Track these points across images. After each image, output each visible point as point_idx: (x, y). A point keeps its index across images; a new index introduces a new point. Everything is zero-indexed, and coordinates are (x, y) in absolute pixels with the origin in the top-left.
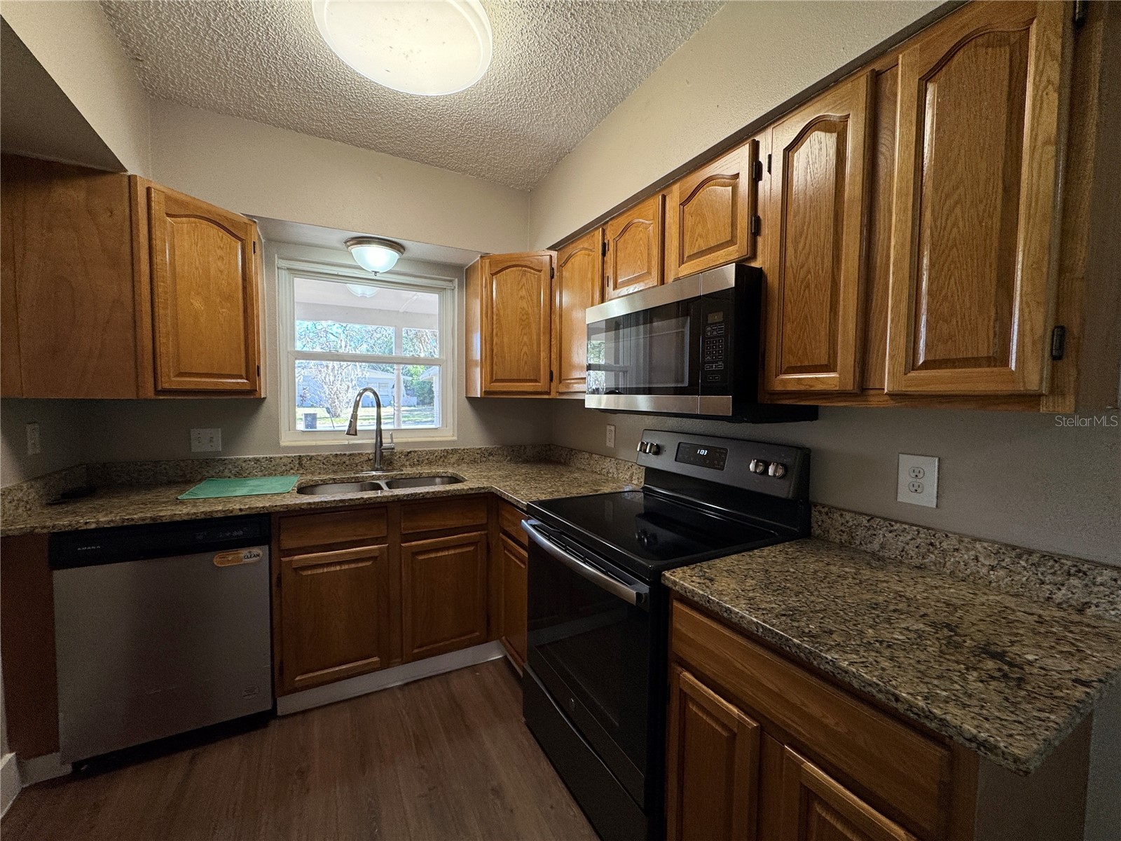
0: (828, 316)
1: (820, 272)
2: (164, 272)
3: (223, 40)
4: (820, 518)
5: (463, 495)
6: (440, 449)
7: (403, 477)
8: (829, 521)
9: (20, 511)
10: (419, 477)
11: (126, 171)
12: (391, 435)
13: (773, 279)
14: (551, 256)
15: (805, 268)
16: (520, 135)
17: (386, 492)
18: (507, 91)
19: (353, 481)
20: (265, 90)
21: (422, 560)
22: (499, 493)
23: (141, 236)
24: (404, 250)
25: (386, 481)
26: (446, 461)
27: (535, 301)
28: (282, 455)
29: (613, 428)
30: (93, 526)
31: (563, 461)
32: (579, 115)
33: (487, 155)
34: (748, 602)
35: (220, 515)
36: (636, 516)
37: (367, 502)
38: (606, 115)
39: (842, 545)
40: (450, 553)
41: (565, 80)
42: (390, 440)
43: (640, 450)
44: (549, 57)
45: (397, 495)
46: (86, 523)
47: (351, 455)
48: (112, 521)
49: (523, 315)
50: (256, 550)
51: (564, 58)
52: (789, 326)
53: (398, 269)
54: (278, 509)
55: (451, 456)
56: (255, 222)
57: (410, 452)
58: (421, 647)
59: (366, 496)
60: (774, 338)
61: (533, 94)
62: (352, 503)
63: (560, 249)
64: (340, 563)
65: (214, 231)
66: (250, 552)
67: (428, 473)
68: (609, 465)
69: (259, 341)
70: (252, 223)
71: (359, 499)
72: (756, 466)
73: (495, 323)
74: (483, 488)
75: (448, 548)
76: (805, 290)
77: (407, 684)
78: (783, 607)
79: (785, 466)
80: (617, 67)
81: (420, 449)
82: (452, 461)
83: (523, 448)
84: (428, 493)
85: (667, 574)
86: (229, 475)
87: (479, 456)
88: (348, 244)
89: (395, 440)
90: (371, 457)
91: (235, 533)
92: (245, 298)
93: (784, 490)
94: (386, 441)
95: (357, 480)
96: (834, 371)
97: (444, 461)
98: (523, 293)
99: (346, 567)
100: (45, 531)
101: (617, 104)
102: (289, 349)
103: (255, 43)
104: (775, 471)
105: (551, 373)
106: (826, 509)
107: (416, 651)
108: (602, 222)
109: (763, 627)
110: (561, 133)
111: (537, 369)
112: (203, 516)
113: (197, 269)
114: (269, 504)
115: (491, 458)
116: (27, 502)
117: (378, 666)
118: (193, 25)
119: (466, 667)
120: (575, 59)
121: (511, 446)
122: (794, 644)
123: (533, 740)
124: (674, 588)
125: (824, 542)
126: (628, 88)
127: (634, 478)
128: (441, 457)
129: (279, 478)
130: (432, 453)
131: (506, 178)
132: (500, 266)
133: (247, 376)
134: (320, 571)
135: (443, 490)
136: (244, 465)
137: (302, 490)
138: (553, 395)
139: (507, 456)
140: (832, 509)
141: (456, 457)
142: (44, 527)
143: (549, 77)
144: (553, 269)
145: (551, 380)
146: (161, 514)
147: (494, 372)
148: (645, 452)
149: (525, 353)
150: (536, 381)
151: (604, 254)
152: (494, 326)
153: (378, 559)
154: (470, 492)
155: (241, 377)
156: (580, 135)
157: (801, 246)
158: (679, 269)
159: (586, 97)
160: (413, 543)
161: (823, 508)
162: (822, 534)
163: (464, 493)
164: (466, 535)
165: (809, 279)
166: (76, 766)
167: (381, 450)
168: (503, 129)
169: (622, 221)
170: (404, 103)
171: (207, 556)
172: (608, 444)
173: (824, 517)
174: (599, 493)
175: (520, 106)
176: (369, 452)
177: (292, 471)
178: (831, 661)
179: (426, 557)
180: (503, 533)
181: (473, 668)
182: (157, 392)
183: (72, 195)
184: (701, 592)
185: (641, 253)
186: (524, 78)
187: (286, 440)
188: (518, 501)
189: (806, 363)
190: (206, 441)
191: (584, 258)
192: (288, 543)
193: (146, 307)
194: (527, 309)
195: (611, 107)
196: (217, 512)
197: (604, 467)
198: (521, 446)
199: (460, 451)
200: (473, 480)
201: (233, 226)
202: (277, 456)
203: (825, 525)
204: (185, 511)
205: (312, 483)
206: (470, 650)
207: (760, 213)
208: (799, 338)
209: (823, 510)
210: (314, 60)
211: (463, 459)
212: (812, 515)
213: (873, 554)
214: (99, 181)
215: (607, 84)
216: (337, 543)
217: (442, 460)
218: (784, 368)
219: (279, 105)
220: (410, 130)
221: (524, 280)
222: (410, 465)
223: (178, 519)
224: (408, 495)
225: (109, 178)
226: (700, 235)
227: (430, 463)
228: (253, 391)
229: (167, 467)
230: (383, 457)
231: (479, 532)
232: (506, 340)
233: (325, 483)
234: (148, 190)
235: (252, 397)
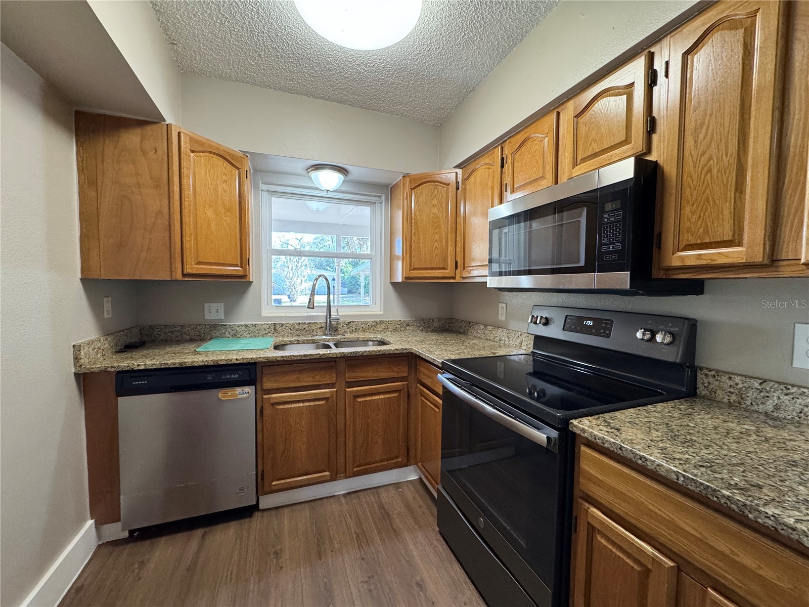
0: (733, 196)
1: (724, 156)
2: (189, 192)
3: (229, 22)
4: (706, 381)
5: (390, 354)
6: (371, 320)
7: (346, 340)
8: (717, 383)
9: (99, 355)
10: (357, 341)
11: (165, 121)
12: (337, 309)
13: (670, 169)
14: (457, 173)
15: (707, 156)
16: (436, 79)
17: (334, 351)
18: (429, 42)
19: (311, 342)
20: (255, 58)
21: (360, 401)
22: (417, 353)
23: (174, 166)
24: (348, 173)
25: (334, 342)
26: (375, 329)
27: (444, 208)
28: (263, 323)
29: (504, 305)
30: (142, 367)
31: (462, 331)
32: (484, 58)
33: (410, 98)
34: (661, 451)
35: (223, 363)
36: (527, 374)
37: (322, 357)
38: (506, 55)
39: (730, 405)
40: (381, 397)
41: (475, 28)
42: (336, 314)
43: (531, 322)
44: (465, 9)
45: (343, 353)
46: (138, 365)
47: (309, 323)
48: (154, 364)
49: (435, 219)
50: (247, 389)
51: (477, 8)
52: (688, 209)
53: (343, 188)
54: (261, 360)
55: (379, 325)
56: (247, 156)
57: (350, 322)
58: (358, 466)
59: (321, 353)
60: (672, 220)
61: (449, 43)
62: (312, 357)
63: (464, 167)
64: (303, 401)
65: (220, 162)
66: (243, 390)
67: (363, 338)
68: (500, 334)
69: (249, 240)
70: (245, 157)
71: (317, 355)
72: (644, 334)
73: (413, 225)
74: (406, 349)
75: (379, 394)
76: (705, 176)
77: (349, 493)
78: (698, 458)
79: (673, 335)
80: (519, 12)
81: (357, 320)
82: (380, 329)
83: (432, 320)
84: (365, 351)
85: (575, 422)
86: (229, 336)
87: (399, 326)
88: (309, 170)
89: (340, 314)
90: (323, 325)
91: (233, 376)
92: (240, 211)
93: (673, 355)
94: (334, 314)
95: (313, 342)
96: (740, 244)
97: (374, 329)
98: (435, 202)
99: (307, 404)
100: (113, 369)
101: (516, 45)
102: (268, 248)
103: (249, 22)
104: (664, 339)
105: (456, 262)
106: (713, 373)
107: (355, 470)
108: (501, 141)
109: (684, 476)
110: (468, 75)
111: (445, 259)
112: (212, 363)
113: (210, 189)
114: (256, 356)
115: (408, 328)
116: (103, 350)
117: (329, 478)
118: (209, 12)
119: (391, 484)
120: (485, 8)
121: (423, 319)
122: (724, 496)
123: (445, 546)
124: (582, 435)
125: (711, 402)
126: (526, 29)
127: (523, 344)
128: (372, 326)
129: (261, 338)
130: (366, 323)
131: (422, 116)
132: (418, 183)
133: (241, 265)
134: (289, 406)
135: (376, 350)
136: (238, 329)
137: (276, 347)
138: (458, 280)
139: (419, 327)
140: (718, 373)
141: (383, 326)
142: (112, 367)
143: (463, 26)
144: (458, 182)
145: (456, 268)
146: (186, 361)
147: (413, 263)
148: (535, 323)
149: (436, 247)
150: (444, 269)
151: (502, 167)
152: (413, 228)
153: (330, 399)
154: (396, 352)
155: (236, 266)
156: (483, 75)
157: (701, 136)
158: (573, 170)
159: (491, 41)
160: (355, 389)
161: (710, 371)
162: (709, 394)
163: (392, 352)
164: (392, 384)
165: (710, 165)
166: (131, 532)
167: (330, 321)
168: (424, 75)
169: (520, 138)
170: (351, 60)
171: (215, 391)
172: (500, 318)
173: (711, 379)
174: (496, 355)
175: (438, 54)
176: (322, 321)
177: (269, 334)
178: (773, 516)
179: (364, 399)
180: (422, 385)
181: (397, 485)
182: (184, 275)
183: (132, 139)
184: (612, 440)
185: (537, 162)
186: (443, 29)
187: (266, 312)
188: (434, 359)
189: (707, 240)
190: (214, 312)
191: (485, 172)
192: (268, 385)
193: (177, 216)
194: (437, 214)
195: (511, 48)
196: (221, 360)
197: (497, 335)
198: (430, 319)
199: (385, 322)
200: (396, 344)
201: (233, 159)
202: (260, 323)
203: (711, 386)
204: (201, 359)
205: (283, 343)
206: (395, 471)
207: (655, 114)
208: (700, 217)
209: (710, 373)
210: (289, 31)
211: (387, 328)
212: (698, 378)
213: (766, 414)
214: (149, 128)
215: (509, 28)
216: (302, 387)
217: (372, 328)
218: (681, 247)
219: (264, 69)
220: (354, 82)
221: (436, 192)
222: (350, 332)
223: (197, 365)
224: (352, 353)
225: (154, 127)
226: (594, 140)
227: (364, 330)
228: (244, 276)
229: (190, 329)
230: (332, 327)
231: (402, 383)
232: (421, 238)
233: (291, 343)
234: (179, 133)
235: (244, 280)
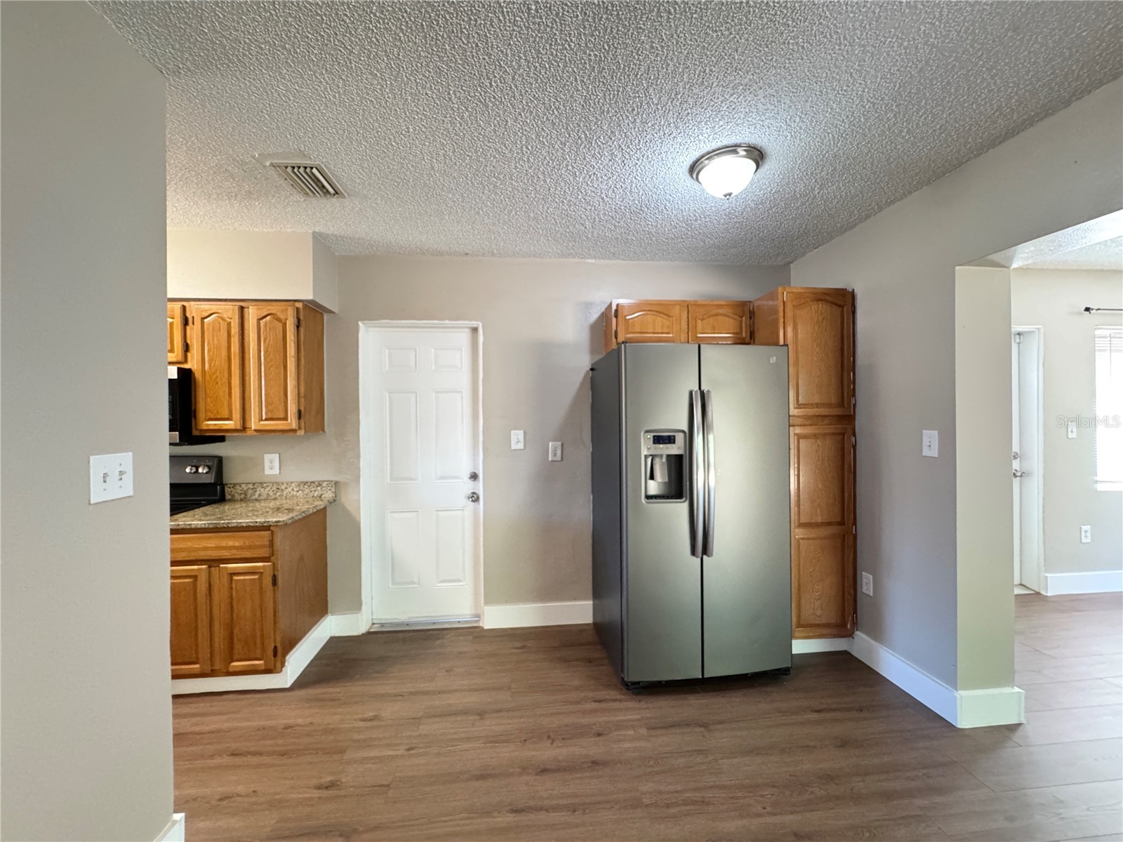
4: (229, 490)
8: (234, 490)
13: (198, 376)
15: (215, 375)
39: (241, 500)
52: (208, 399)
60: (201, 404)
72: (192, 469)
76: (215, 384)
79: (209, 467)
93: (210, 479)
96: (231, 420)
104: (203, 470)
125: (232, 500)
140: (235, 485)
157: (212, 365)
162: (231, 497)
165: (217, 381)
189: (218, 417)
203: (232, 493)
207: (188, 341)
208: (214, 405)
209: (231, 486)
212: (225, 490)
213: (256, 500)
218: (208, 418)
